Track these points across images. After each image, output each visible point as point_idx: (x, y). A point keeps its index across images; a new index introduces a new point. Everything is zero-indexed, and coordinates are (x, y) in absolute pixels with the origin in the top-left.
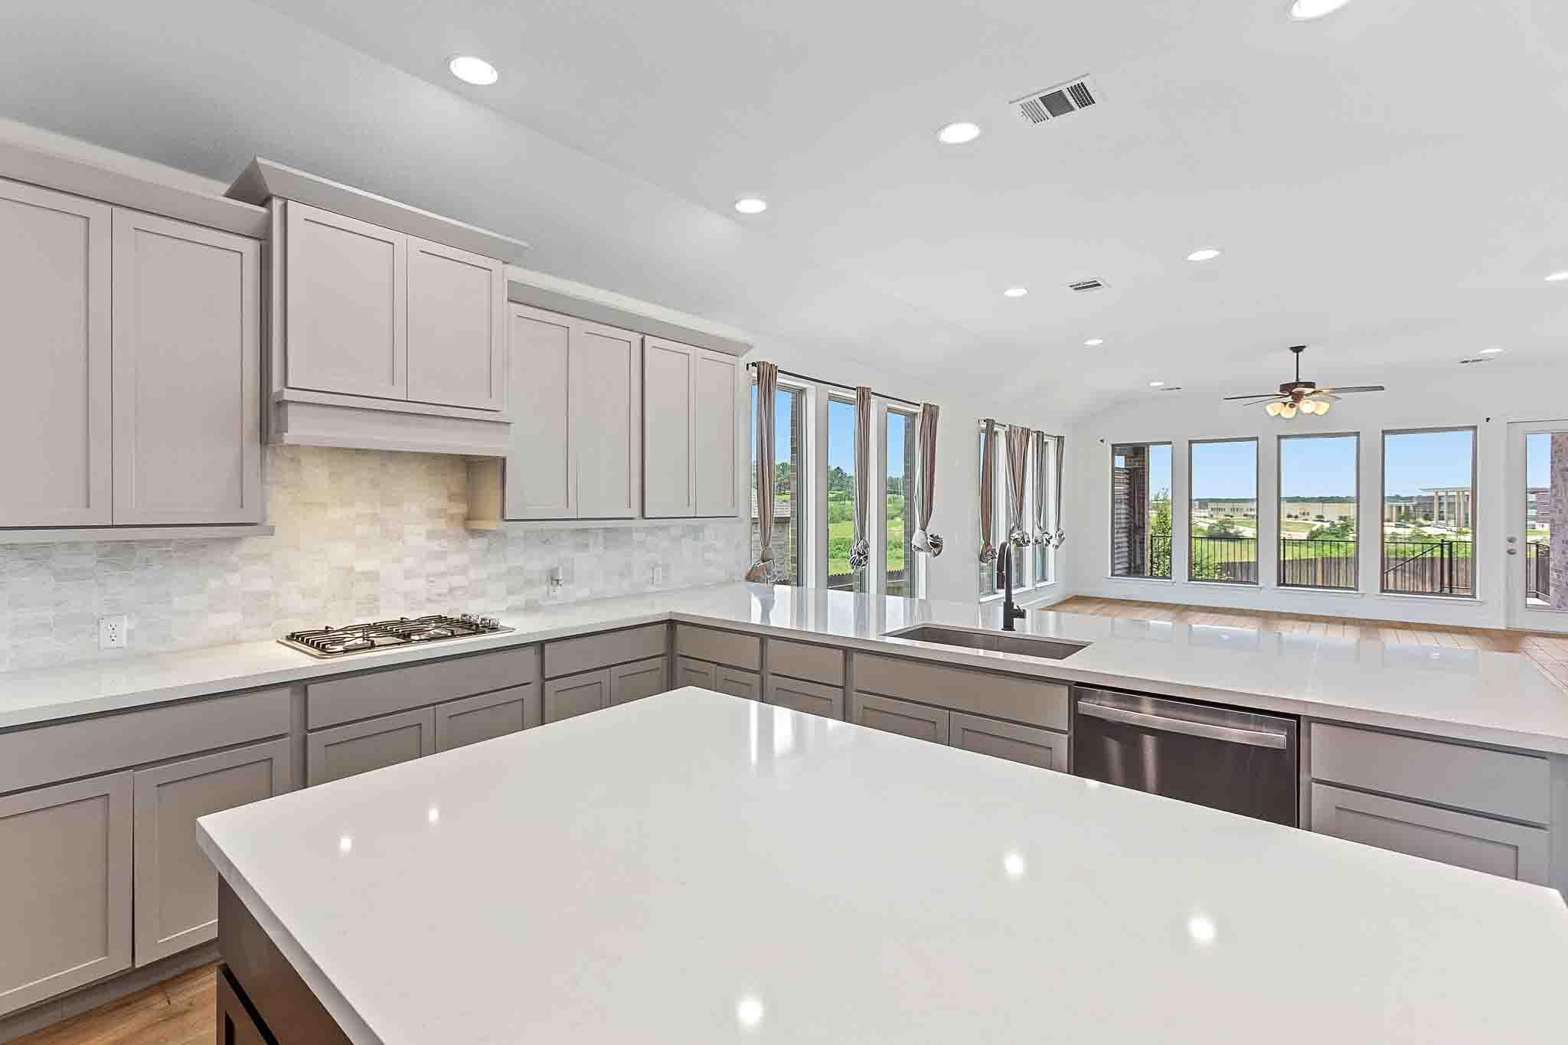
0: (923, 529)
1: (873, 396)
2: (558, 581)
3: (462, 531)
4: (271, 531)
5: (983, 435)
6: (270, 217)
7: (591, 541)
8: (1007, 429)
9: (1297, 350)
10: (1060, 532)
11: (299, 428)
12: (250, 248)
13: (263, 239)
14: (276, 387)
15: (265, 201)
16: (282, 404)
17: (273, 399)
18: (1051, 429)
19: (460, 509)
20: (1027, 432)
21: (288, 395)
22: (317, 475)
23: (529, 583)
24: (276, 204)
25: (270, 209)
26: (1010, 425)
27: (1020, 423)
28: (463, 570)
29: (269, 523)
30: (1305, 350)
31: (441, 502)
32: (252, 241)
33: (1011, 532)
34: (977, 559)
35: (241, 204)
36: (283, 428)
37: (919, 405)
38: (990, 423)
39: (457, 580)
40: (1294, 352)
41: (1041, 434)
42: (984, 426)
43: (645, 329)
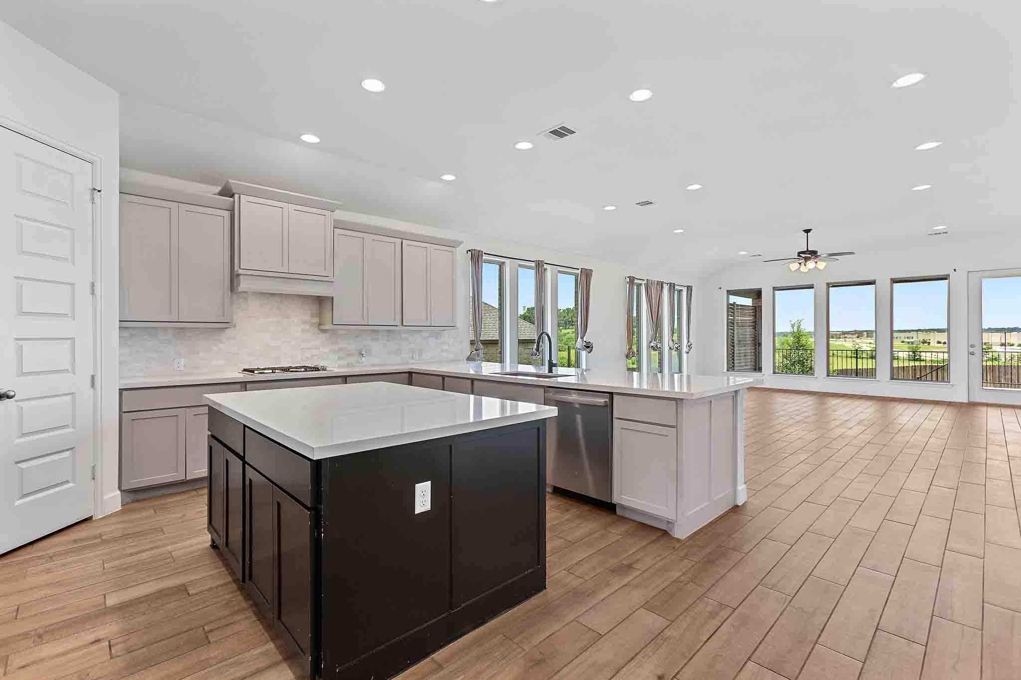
0: (582, 338)
1: (545, 265)
2: (363, 355)
3: (316, 329)
4: (235, 326)
5: (628, 285)
6: (234, 201)
7: (381, 338)
8: (645, 282)
9: (807, 231)
10: (689, 343)
11: (244, 285)
12: (227, 214)
13: (232, 211)
14: (236, 268)
15: (232, 196)
16: (238, 275)
17: (236, 273)
18: (680, 281)
19: (316, 320)
20: (661, 284)
21: (241, 272)
22: (254, 304)
23: (349, 355)
24: (236, 196)
25: (234, 198)
26: (647, 280)
27: (656, 278)
28: (317, 348)
29: (235, 322)
30: (812, 231)
31: (307, 318)
32: (227, 212)
33: (651, 342)
34: (625, 357)
35: (224, 198)
36: (239, 285)
37: (578, 269)
38: (632, 280)
39: (315, 352)
40: (805, 232)
41: (672, 285)
42: (628, 280)
43: (403, 237)
